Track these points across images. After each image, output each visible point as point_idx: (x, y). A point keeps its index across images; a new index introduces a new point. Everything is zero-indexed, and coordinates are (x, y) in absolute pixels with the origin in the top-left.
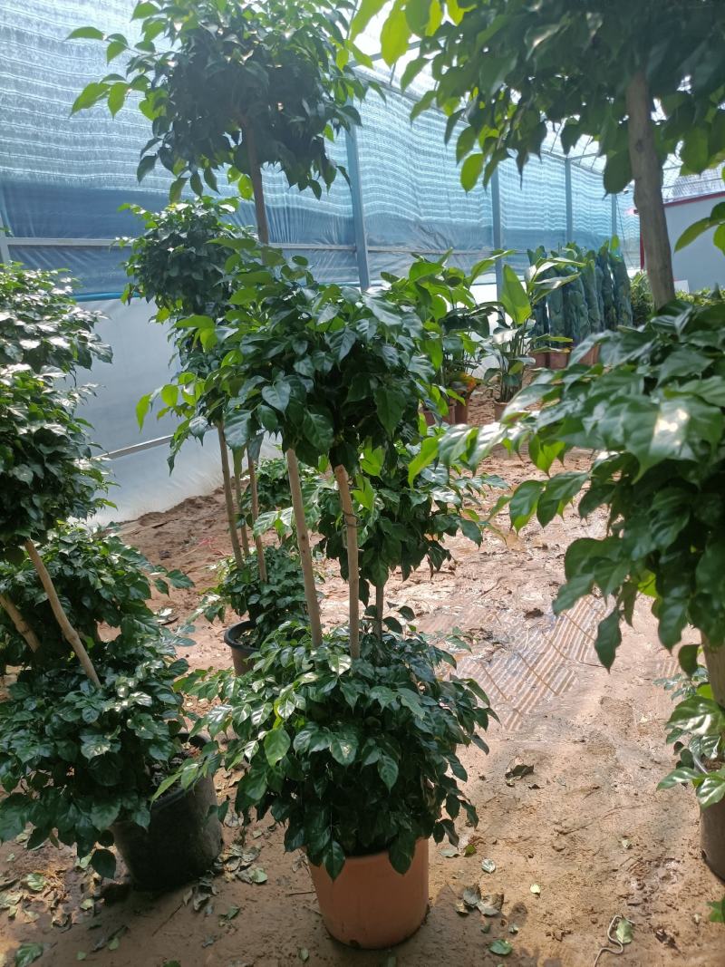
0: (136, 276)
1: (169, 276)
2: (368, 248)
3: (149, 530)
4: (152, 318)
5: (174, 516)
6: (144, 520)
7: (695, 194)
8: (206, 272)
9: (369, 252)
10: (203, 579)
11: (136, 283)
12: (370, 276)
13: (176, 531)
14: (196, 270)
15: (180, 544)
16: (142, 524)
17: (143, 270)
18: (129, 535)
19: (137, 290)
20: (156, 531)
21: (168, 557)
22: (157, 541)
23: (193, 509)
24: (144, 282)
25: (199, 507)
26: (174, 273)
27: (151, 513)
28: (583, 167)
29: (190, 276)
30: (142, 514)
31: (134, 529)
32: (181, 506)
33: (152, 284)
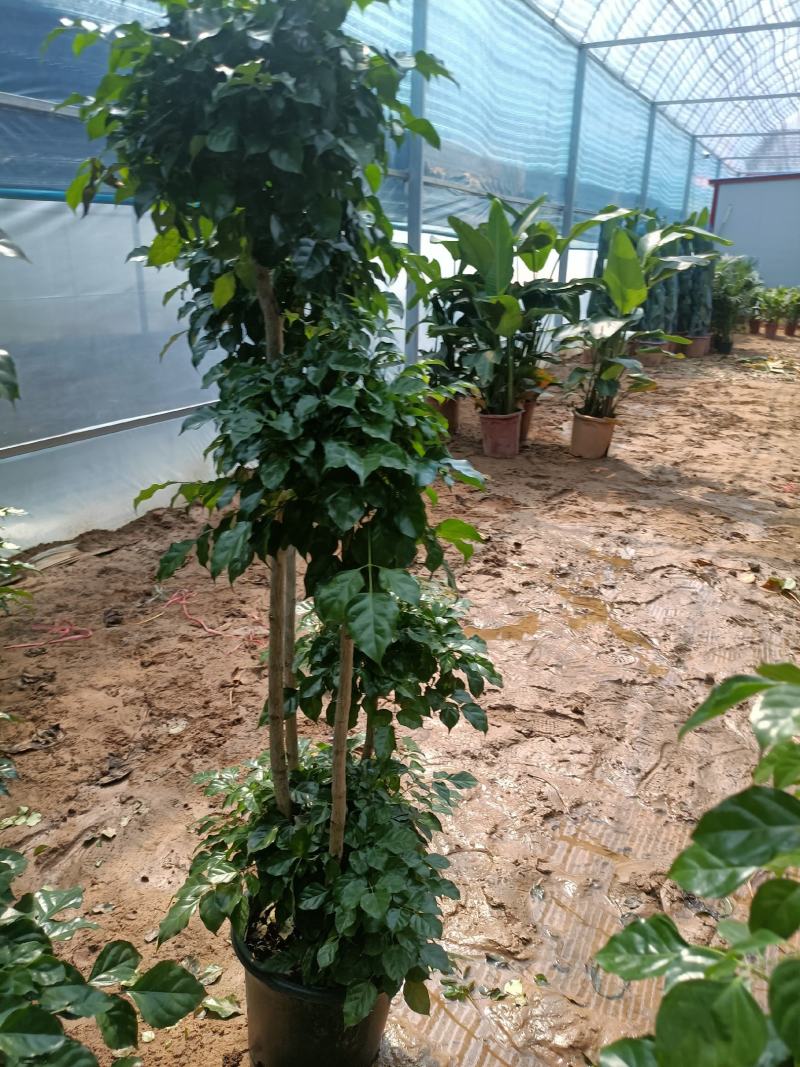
0: (113, 138)
1: (205, 150)
2: (425, 179)
3: (90, 561)
4: (137, 252)
5: (129, 538)
6: (84, 541)
7: (772, 171)
8: (310, 150)
9: (426, 184)
10: (174, 682)
11: (110, 158)
12: (423, 218)
13: (132, 568)
14: (282, 144)
15: (137, 596)
16: (80, 548)
17: (132, 126)
18: (59, 565)
19: (111, 181)
20: (100, 564)
21: (117, 622)
22: (100, 583)
23: (159, 530)
24: (131, 159)
25: (167, 527)
26: (220, 144)
27: (94, 532)
28: (666, 117)
29: (264, 158)
30: (82, 531)
31: (66, 557)
32: (139, 523)
33: (155, 170)
